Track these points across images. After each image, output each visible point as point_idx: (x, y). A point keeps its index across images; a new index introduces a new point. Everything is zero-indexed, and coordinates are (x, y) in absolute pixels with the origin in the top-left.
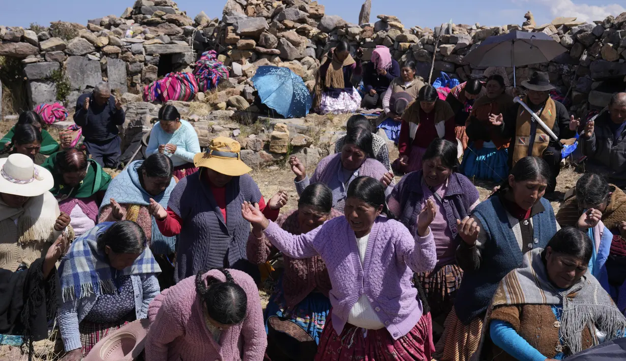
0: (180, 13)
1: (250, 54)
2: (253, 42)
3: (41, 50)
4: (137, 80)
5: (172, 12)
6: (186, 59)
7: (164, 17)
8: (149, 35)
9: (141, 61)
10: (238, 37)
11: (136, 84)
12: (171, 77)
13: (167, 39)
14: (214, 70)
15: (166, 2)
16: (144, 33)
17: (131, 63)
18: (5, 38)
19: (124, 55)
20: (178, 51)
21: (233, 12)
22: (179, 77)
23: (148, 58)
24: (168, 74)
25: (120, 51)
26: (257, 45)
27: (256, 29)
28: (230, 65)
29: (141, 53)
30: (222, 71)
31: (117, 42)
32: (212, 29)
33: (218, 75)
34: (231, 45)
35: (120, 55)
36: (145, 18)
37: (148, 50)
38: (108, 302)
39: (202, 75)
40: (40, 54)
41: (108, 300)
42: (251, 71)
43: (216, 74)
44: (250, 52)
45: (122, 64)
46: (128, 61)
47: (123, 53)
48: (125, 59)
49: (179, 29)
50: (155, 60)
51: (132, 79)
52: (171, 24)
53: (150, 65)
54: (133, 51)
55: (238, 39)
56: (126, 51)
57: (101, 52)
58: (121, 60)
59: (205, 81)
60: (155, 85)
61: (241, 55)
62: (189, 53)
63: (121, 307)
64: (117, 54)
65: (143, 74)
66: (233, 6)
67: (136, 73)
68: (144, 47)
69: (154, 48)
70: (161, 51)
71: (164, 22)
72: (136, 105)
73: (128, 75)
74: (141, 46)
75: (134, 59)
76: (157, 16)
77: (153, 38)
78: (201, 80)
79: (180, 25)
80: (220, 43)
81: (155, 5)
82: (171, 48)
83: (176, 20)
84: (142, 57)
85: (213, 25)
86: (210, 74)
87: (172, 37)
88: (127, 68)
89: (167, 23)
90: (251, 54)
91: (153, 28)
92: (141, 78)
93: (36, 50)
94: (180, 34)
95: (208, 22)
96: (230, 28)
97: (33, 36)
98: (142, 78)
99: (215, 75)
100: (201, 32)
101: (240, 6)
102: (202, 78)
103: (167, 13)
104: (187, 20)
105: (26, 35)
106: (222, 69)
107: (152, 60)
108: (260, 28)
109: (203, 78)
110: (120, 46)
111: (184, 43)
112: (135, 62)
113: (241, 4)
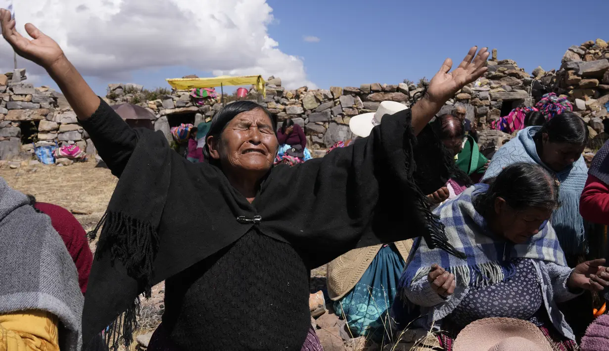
0: (519, 69)
1: (592, 92)
2: (597, 81)
3: (410, 97)
4: (482, 121)
5: (513, 68)
6: (525, 103)
7: (506, 72)
8: (494, 85)
9: (486, 106)
10: (580, 78)
11: (482, 124)
12: (517, 111)
13: (509, 88)
14: (558, 104)
15: (507, 62)
16: (490, 84)
17: (479, 107)
18: (386, 89)
19: (473, 101)
20: (518, 97)
21: (572, 59)
22: (525, 111)
23: (493, 103)
24: (514, 109)
25: (470, 97)
26: (601, 83)
27: (599, 69)
28: (573, 101)
29: (487, 99)
30: (566, 105)
31: (468, 90)
32: (550, 78)
33: (562, 109)
34: (573, 85)
35: (470, 101)
36: (490, 74)
37: (493, 97)
38: (494, 296)
39: (546, 109)
40: (409, 100)
41: (492, 294)
42: (595, 105)
43: (560, 107)
44: (593, 90)
45: (471, 108)
46: (477, 106)
47: (472, 99)
48: (474, 104)
49: (519, 80)
50: (498, 105)
51: (479, 120)
52: (512, 77)
53: (494, 108)
54: (481, 97)
55: (579, 80)
56: (475, 98)
57: (455, 99)
58: (471, 105)
59: (549, 115)
60: (501, 121)
61: (583, 93)
62: (529, 99)
63: (515, 305)
64: (467, 100)
65: (488, 116)
66: (571, 56)
67: (482, 115)
68: (490, 94)
69: (498, 95)
70: (503, 97)
71: (506, 76)
72: (486, 132)
73: (475, 116)
74: (488, 93)
75: (481, 103)
76: (499, 71)
77: (497, 87)
78: (545, 113)
79: (519, 77)
80: (560, 87)
81: (498, 64)
82: (513, 95)
83: (517, 73)
84: (488, 102)
85: (551, 75)
86: (554, 107)
87: (513, 87)
88: (475, 111)
89: (509, 76)
90: (594, 92)
91: (497, 81)
92: (486, 119)
93: (406, 98)
94: (520, 85)
95: (545, 73)
96: (570, 72)
97: (405, 87)
98: (488, 119)
99: (559, 109)
100: (540, 81)
101: (578, 56)
102: (546, 112)
103: (508, 69)
104: (525, 74)
105: (400, 87)
106: (566, 104)
107: (496, 104)
108: (603, 68)
109: (548, 111)
110: (470, 93)
111: (524, 92)
112: (482, 106)
113: (579, 54)
